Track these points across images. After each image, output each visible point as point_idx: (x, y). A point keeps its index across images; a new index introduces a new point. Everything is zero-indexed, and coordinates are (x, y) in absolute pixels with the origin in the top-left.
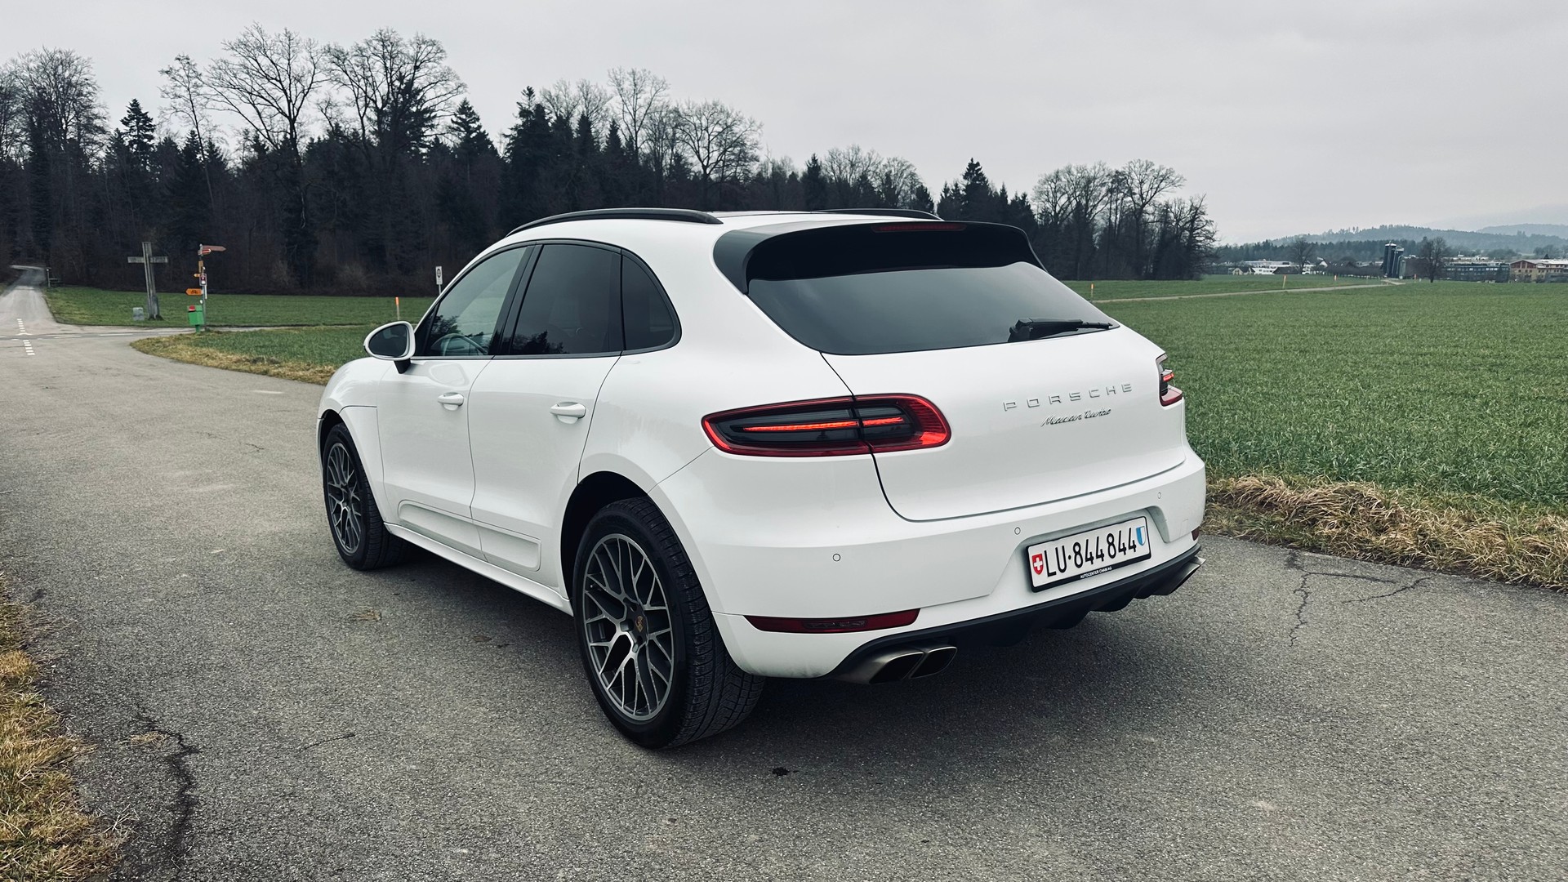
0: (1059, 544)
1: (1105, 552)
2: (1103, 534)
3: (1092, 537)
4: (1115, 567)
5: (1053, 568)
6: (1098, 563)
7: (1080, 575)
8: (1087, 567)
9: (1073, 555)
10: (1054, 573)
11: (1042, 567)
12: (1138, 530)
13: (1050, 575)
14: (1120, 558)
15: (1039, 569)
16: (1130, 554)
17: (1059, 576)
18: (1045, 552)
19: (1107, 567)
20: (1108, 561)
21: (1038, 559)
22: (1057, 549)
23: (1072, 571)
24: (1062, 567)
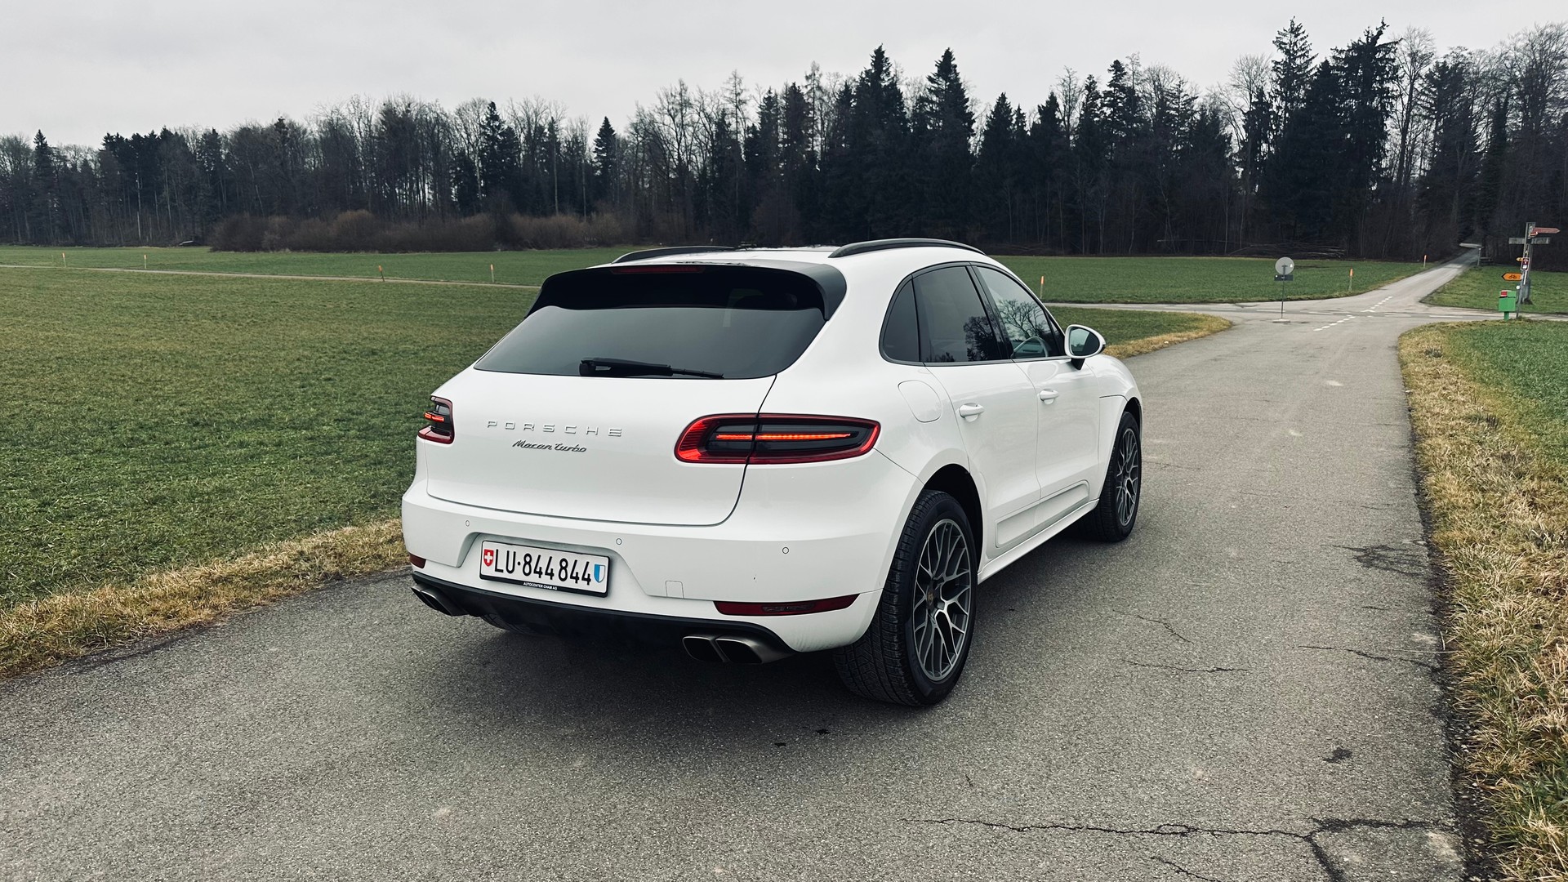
0: (512, 549)
1: (556, 573)
2: (558, 556)
3: (545, 555)
4: (561, 589)
5: (502, 565)
6: (545, 579)
7: (523, 582)
8: (534, 578)
9: (523, 563)
10: (502, 571)
11: (491, 561)
12: (597, 567)
13: (497, 570)
14: (570, 583)
15: (488, 561)
16: (582, 585)
17: (505, 575)
18: (497, 550)
19: (553, 586)
20: (556, 581)
21: (489, 554)
22: (508, 552)
23: (518, 575)
24: (510, 569)
